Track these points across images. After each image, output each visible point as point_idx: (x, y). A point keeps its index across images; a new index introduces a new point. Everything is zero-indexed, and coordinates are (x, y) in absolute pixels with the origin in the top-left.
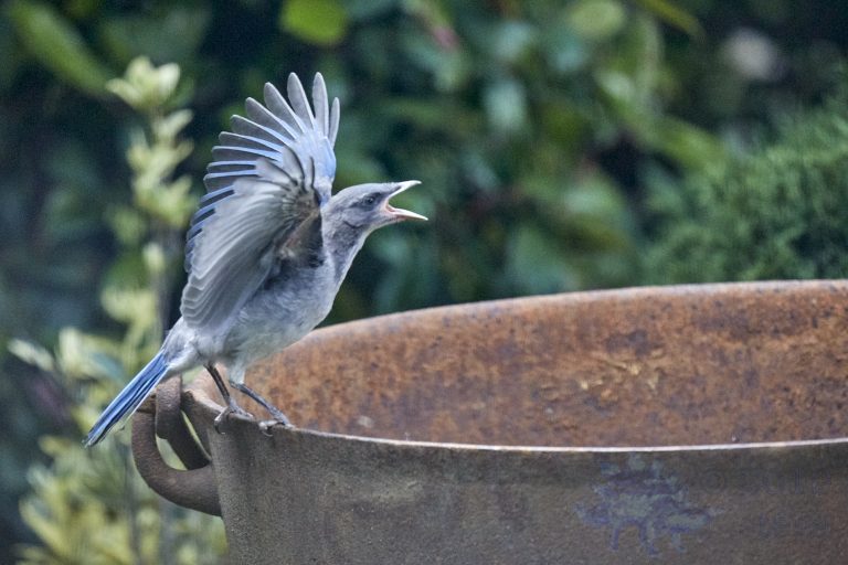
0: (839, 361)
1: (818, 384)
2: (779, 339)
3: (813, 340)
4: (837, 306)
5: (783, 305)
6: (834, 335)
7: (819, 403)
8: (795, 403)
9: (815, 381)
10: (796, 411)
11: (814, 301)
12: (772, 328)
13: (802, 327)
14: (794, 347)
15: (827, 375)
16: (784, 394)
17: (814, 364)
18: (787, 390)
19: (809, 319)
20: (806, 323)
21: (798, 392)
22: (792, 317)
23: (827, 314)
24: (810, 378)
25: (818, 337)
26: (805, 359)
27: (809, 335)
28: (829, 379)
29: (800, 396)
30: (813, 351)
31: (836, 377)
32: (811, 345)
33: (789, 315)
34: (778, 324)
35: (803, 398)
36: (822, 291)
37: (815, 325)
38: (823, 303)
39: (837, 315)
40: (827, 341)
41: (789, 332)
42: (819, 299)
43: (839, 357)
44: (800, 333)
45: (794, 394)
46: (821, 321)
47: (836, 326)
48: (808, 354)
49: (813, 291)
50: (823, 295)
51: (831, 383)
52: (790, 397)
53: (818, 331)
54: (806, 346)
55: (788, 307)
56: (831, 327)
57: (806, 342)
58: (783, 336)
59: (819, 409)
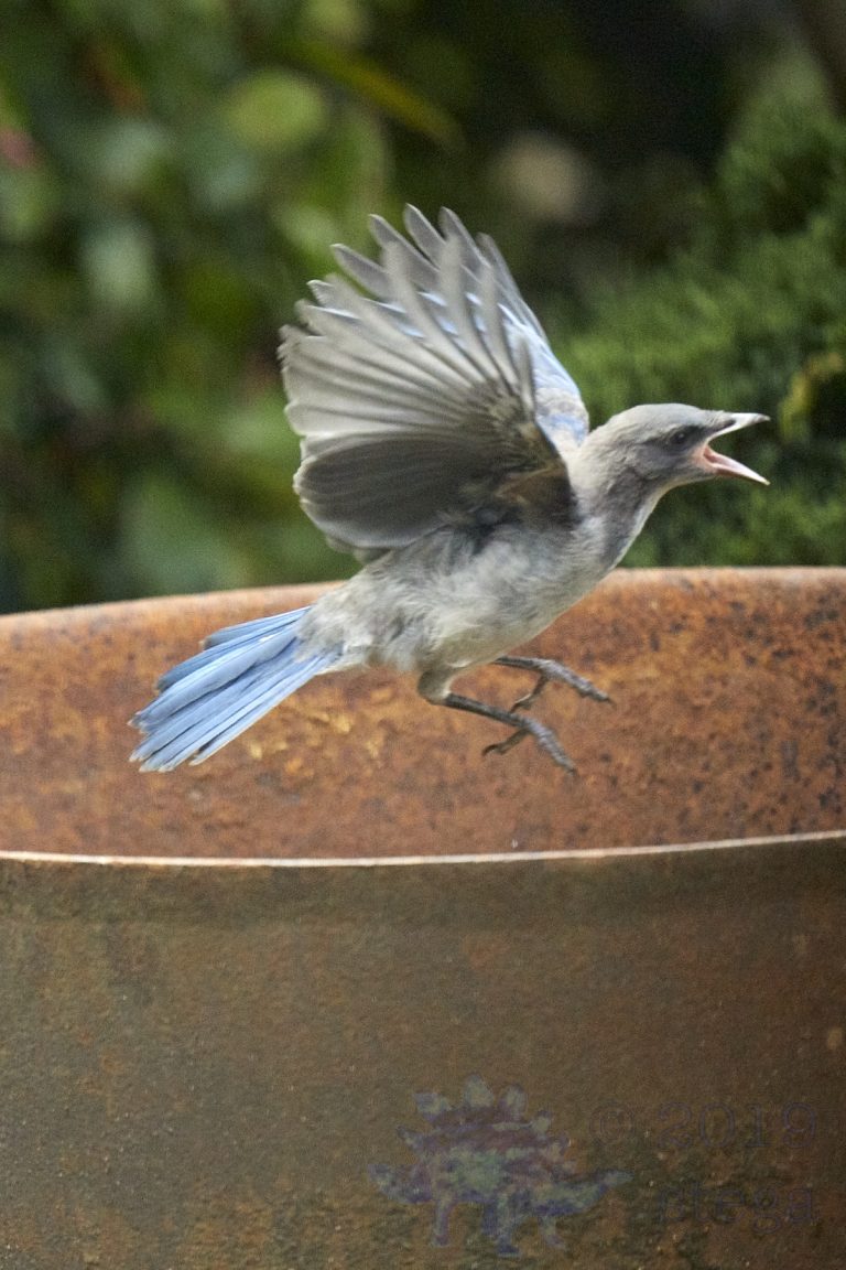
0: (697, 709)
1: (661, 748)
2: (593, 670)
3: (651, 672)
4: (695, 613)
5: (600, 612)
6: (688, 664)
7: (662, 781)
8: (622, 780)
9: (655, 743)
10: (624, 795)
11: (654, 605)
12: (582, 652)
13: (633, 651)
14: (619, 685)
15: (677, 732)
16: (602, 766)
17: (654, 714)
18: (606, 758)
19: (645, 636)
20: (638, 643)
21: (626, 762)
22: (616, 632)
23: (677, 628)
24: (648, 738)
25: (660, 667)
26: (638, 706)
27: (645, 664)
28: (681, 739)
29: (629, 769)
30: (652, 692)
31: (692, 735)
32: (649, 681)
33: (610, 630)
34: (591, 645)
35: (635, 774)
36: (667, 587)
37: (656, 646)
38: (670, 608)
39: (691, 628)
40: (676, 673)
41: (610, 659)
42: (663, 602)
43: (697, 702)
44: (630, 661)
45: (619, 767)
46: (664, 639)
47: (692, 648)
48: (644, 695)
49: (652, 587)
50: (668, 594)
51: (683, 747)
52: (612, 771)
53: (662, 657)
54: (640, 682)
55: (609, 614)
56: (683, 651)
57: (640, 675)
58: (601, 666)
59: (661, 791)
